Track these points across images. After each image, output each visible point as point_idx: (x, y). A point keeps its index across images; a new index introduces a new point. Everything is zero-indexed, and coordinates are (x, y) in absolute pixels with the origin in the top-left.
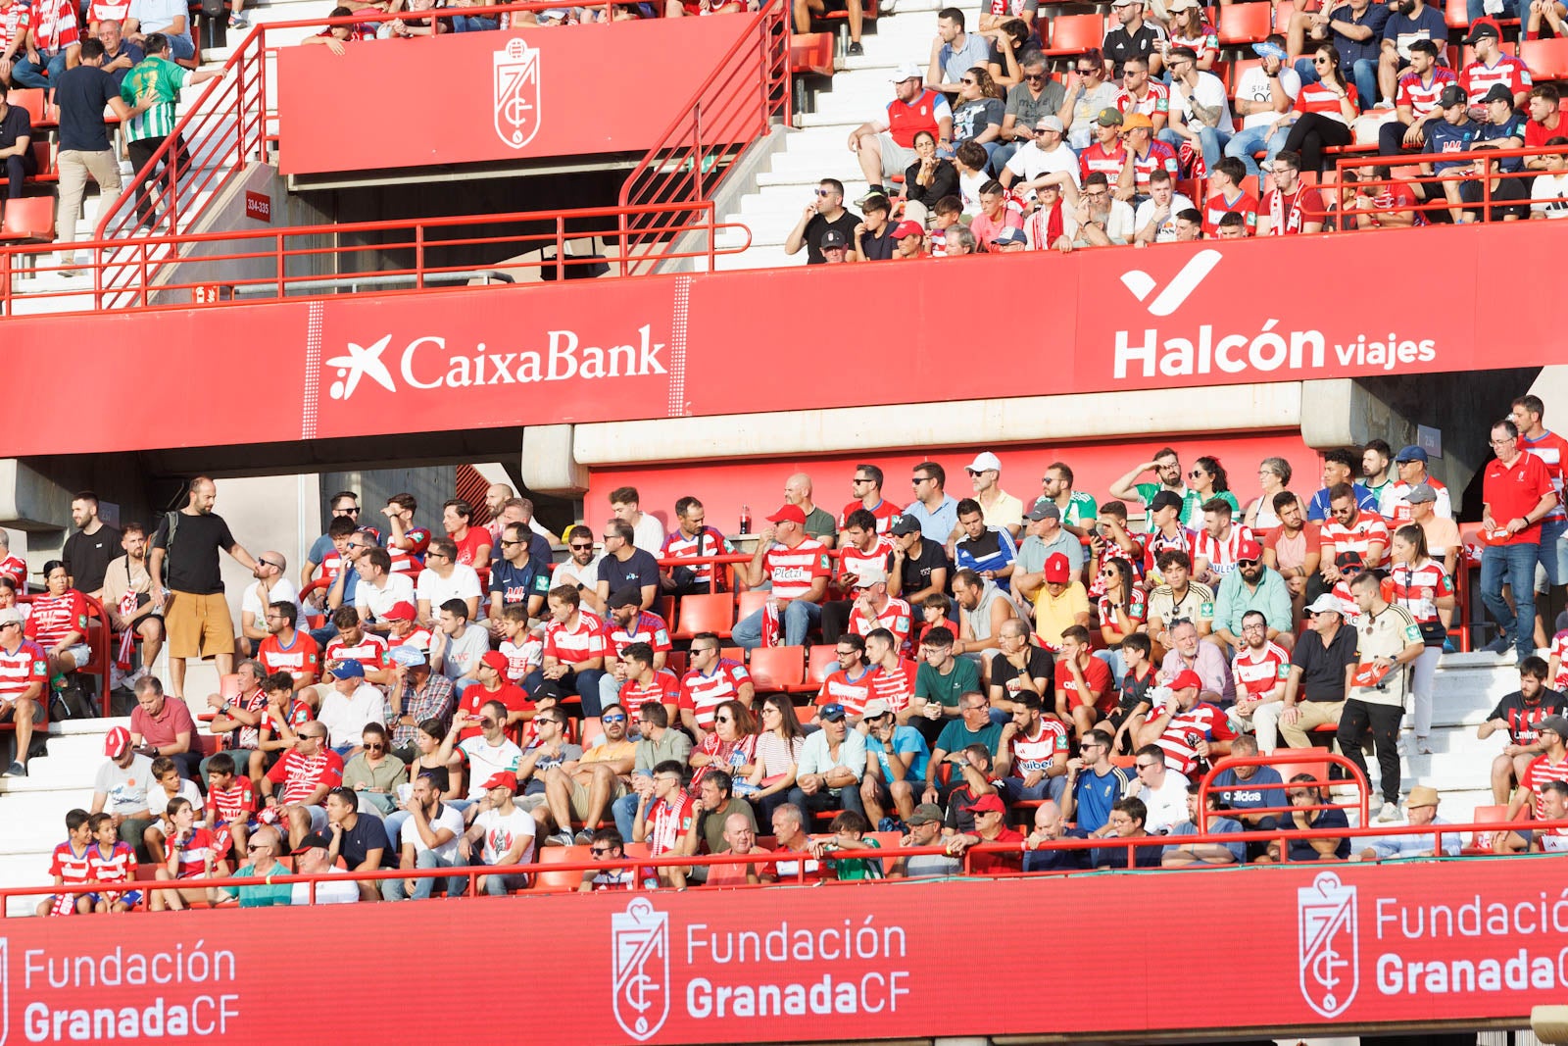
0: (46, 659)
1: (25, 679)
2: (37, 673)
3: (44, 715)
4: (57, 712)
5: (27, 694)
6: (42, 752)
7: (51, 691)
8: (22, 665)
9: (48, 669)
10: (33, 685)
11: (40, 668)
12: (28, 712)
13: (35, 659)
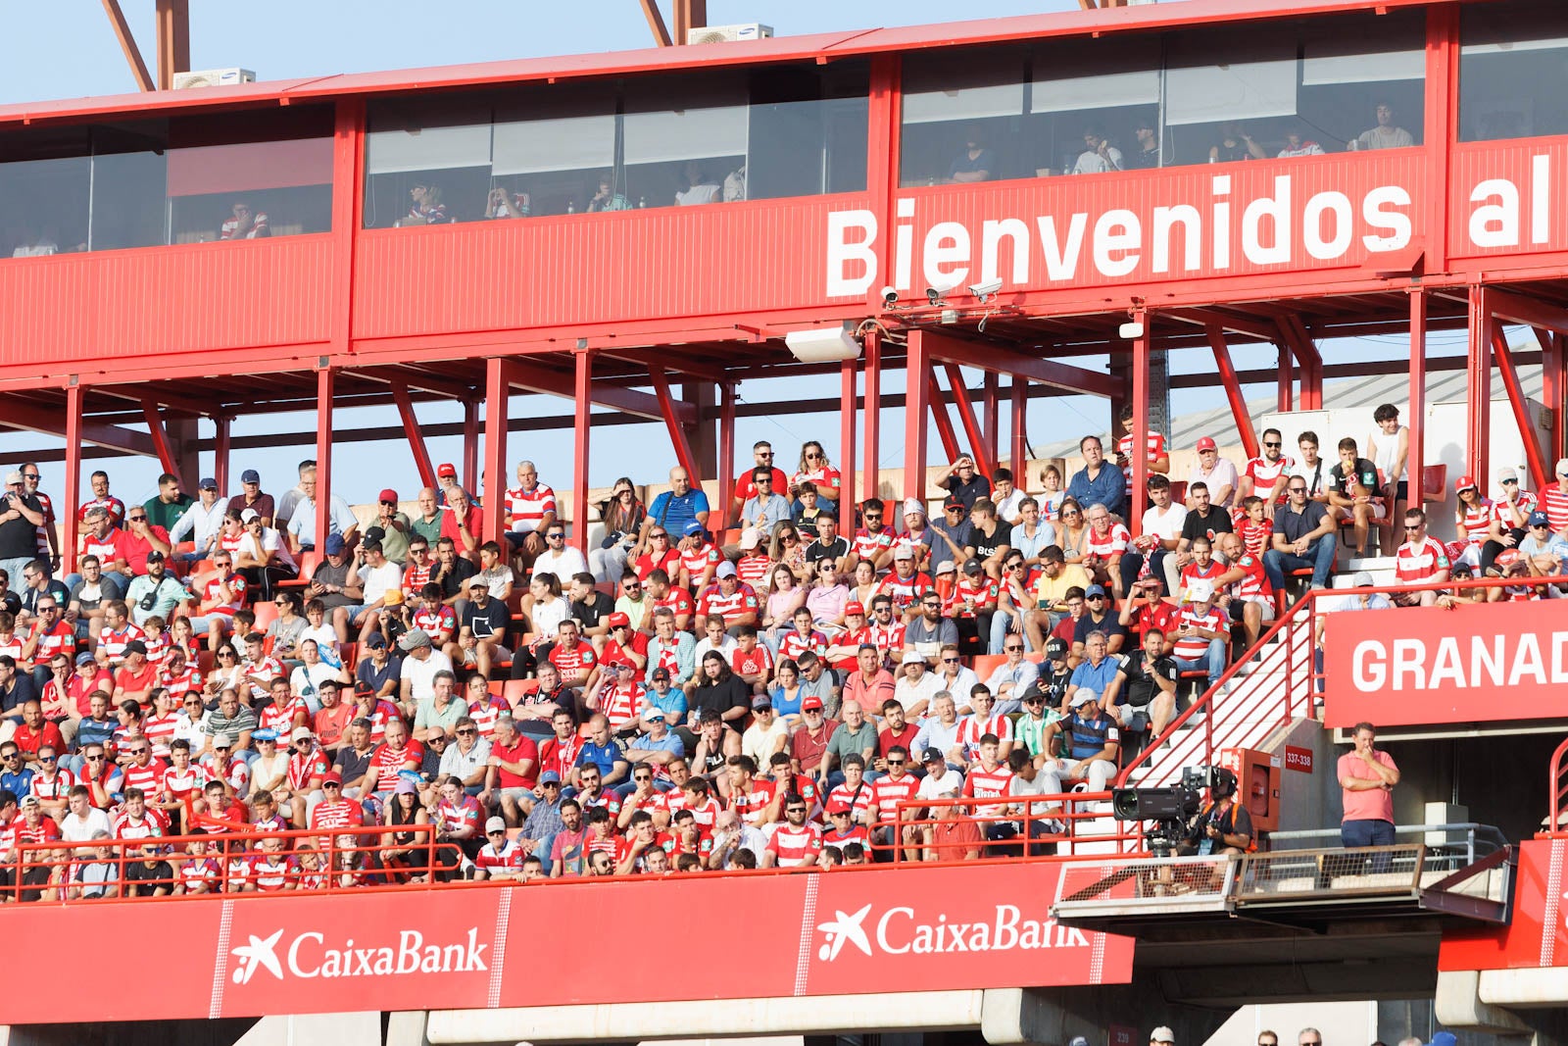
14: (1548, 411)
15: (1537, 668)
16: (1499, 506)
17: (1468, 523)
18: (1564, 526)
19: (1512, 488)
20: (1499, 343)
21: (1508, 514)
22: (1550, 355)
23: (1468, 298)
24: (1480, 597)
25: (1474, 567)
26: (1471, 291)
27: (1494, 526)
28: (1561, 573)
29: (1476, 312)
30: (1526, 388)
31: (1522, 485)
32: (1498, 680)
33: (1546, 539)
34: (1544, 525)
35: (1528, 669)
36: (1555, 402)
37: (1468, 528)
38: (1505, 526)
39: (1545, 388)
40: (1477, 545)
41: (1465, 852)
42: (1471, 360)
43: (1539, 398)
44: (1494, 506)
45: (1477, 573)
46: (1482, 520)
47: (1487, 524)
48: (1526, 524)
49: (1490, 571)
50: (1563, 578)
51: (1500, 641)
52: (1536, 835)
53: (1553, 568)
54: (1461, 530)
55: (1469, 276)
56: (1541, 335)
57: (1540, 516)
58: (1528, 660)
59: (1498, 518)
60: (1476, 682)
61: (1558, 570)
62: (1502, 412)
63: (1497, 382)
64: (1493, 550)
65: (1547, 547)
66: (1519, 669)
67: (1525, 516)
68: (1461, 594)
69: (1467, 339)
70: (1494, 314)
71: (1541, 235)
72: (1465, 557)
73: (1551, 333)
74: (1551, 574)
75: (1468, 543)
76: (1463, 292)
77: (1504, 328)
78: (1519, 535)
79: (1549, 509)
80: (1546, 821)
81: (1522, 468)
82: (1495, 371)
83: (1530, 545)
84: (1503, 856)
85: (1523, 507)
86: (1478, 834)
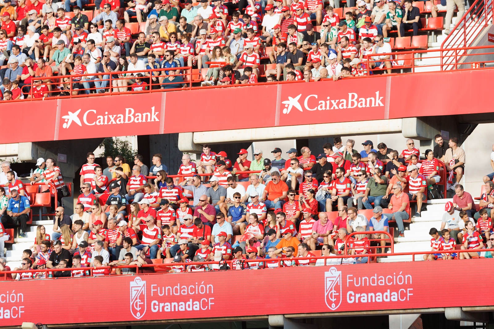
0: (426, 180)
1: (420, 186)
2: (423, 184)
3: (426, 198)
4: (430, 197)
5: (420, 191)
6: (426, 209)
7: (428, 190)
8: (419, 182)
9: (427, 183)
10: (422, 188)
11: (424, 183)
12: (421, 197)
13: (422, 180)
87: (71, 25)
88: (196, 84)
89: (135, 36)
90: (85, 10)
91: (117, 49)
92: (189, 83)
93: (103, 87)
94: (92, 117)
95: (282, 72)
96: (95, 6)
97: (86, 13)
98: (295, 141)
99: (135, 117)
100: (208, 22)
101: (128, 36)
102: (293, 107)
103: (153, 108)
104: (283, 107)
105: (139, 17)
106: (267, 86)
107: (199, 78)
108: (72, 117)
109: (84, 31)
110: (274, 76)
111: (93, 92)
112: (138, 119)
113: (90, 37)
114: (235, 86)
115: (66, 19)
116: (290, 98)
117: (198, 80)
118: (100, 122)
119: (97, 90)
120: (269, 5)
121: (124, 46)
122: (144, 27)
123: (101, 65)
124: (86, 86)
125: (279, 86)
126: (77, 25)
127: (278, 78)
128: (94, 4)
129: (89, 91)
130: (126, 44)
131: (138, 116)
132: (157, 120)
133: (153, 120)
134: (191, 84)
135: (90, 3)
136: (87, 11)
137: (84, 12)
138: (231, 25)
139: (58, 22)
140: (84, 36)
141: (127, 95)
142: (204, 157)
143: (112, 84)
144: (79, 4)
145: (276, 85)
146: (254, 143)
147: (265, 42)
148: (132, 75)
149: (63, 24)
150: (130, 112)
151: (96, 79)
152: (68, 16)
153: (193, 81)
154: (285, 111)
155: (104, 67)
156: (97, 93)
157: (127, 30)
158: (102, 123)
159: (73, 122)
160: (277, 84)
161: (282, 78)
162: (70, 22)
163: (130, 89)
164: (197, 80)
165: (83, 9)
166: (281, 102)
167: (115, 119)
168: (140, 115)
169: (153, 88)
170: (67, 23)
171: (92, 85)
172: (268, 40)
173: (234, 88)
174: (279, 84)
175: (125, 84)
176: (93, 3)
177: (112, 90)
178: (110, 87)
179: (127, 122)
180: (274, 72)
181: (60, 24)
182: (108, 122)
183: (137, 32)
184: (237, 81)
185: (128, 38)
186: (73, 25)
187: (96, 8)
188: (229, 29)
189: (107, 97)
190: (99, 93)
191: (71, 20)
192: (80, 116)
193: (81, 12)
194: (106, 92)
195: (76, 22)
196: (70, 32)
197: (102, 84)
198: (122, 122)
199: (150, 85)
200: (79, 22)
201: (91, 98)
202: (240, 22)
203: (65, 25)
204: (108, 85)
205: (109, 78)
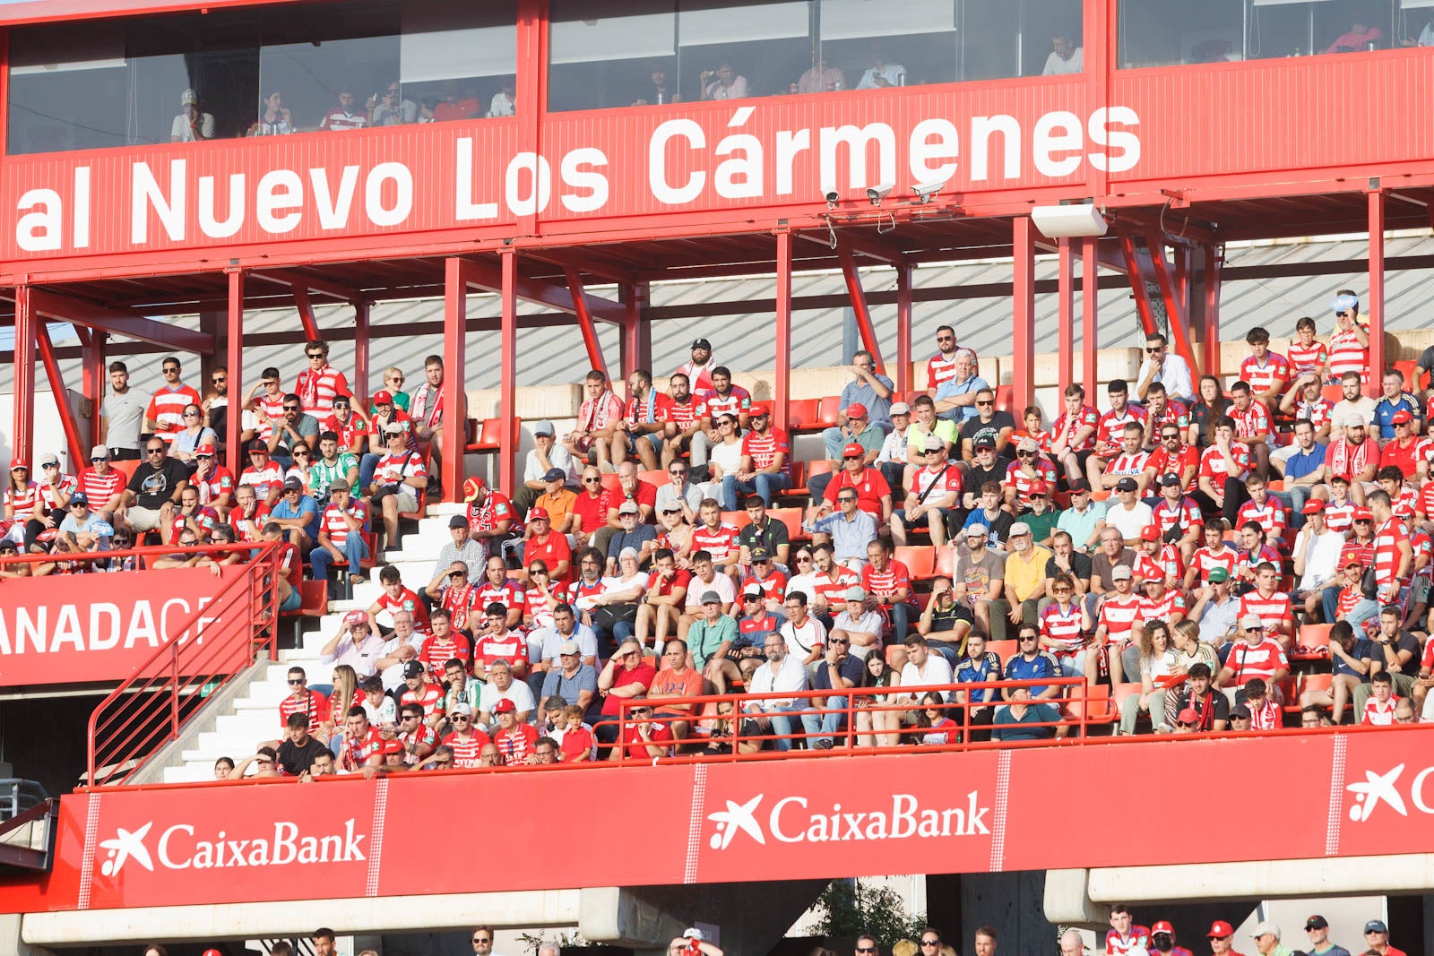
14: (87, 401)
15: (76, 637)
16: (43, 488)
17: (17, 503)
18: (101, 506)
19: (53, 472)
20: (43, 338)
21: (50, 496)
22: (90, 349)
23: (14, 298)
24: (24, 571)
25: (19, 544)
26: (18, 291)
27: (38, 505)
28: (99, 549)
29: (22, 310)
30: (67, 378)
31: (63, 469)
32: (40, 647)
33: (85, 517)
34: (83, 503)
35: (68, 637)
36: (94, 393)
37: (16, 508)
38: (48, 507)
39: (84, 379)
40: (22, 523)
41: (10, 806)
42: (17, 355)
43: (79, 388)
44: (38, 488)
45: (21, 549)
46: (27, 501)
47: (32, 505)
48: (67, 505)
49: (34, 547)
50: (101, 554)
51: (42, 612)
52: (75, 789)
53: (91, 545)
54: (8, 509)
55: (18, 278)
56: (81, 332)
57: (79, 496)
58: (68, 629)
59: (42, 498)
60: (20, 649)
61: (96, 546)
62: (45, 402)
63: (41, 373)
64: (35, 528)
65: (87, 524)
66: (60, 637)
67: (67, 498)
68: (7, 569)
69: (14, 335)
70: (38, 313)
71: (82, 240)
72: (11, 535)
73: (90, 330)
74: (89, 550)
75: (13, 522)
76: (11, 292)
77: (48, 325)
78: (59, 515)
79: (88, 490)
80: (84, 777)
81: (63, 453)
82: (39, 364)
83: (69, 523)
84: (45, 808)
85: (65, 489)
86: (22, 789)
87: (738, 548)
88: (1100, 730)
89: (921, 587)
90: (780, 507)
91: (873, 623)
92: (1079, 726)
93: (829, 731)
94: (795, 819)
95: (1350, 699)
96: (809, 495)
97: (784, 515)
98: (1384, 898)
99: (919, 819)
100: (1137, 548)
101: (900, 585)
102: (1381, 802)
103: (973, 797)
104: (1349, 800)
105: (935, 529)
106: (1304, 740)
107: (1108, 713)
108: (738, 817)
109: (775, 568)
110: (1323, 711)
111: (801, 745)
112: (928, 828)
113: (795, 584)
114: (1213, 738)
115: (725, 531)
116: (1370, 774)
117: (1104, 716)
118: (817, 833)
119: (810, 741)
120: (1314, 501)
121: (891, 613)
122: (949, 562)
123: (824, 667)
124: (781, 728)
125: (1339, 741)
126: (758, 551)
127: (1336, 716)
128: (806, 490)
129: (787, 742)
130: (897, 607)
131: (929, 817)
132: (984, 831)
133: (971, 831)
134: (1083, 726)
135: (796, 487)
136: (785, 510)
137: (776, 513)
138: (1203, 557)
139: (699, 539)
140: (774, 582)
141: (898, 756)
142: (1114, 941)
143: (854, 723)
144: (762, 491)
145: (1331, 737)
146: (1265, 904)
147: (1302, 611)
148: (914, 697)
149: (714, 545)
150: (905, 805)
151: (808, 709)
152: (730, 521)
153: (1091, 718)
154: (1356, 814)
155: (832, 672)
156: (810, 749)
157: (900, 569)
158: (823, 837)
159: (740, 831)
160: (1332, 733)
161: (1348, 716)
162: (736, 540)
163: (904, 739)
164: (1100, 717)
165: (775, 505)
166: (1345, 786)
167: (863, 827)
168: (934, 813)
169: (975, 736)
170: (727, 543)
171: (796, 725)
172: (1310, 604)
173: (1208, 742)
174: (1341, 732)
175: (893, 724)
176: (804, 486)
177: (855, 740)
178: (850, 733)
179: (895, 834)
180: (1324, 699)
181: (706, 545)
182: (842, 833)
183: (929, 575)
184: (1218, 724)
185: (902, 592)
186: (745, 548)
187: (811, 500)
188: (1196, 570)
189: (839, 760)
190: (814, 747)
191: (738, 533)
192: (761, 816)
193: (768, 512)
194: (836, 748)
195: (753, 540)
196: (736, 569)
197: (825, 722)
198: (882, 834)
199: (966, 728)
200: (761, 540)
201: (793, 764)
202: (1226, 549)
203: (724, 549)
204: (843, 723)
205: (844, 707)
